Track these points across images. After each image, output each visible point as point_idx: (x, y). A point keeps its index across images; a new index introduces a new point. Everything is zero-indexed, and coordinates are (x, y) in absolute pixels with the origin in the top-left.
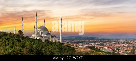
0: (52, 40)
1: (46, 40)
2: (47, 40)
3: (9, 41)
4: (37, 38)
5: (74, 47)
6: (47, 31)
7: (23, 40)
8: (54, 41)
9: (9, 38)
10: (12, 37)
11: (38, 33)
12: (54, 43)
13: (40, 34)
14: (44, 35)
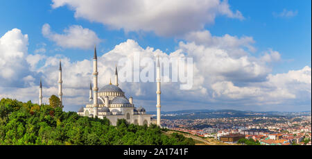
0: (136, 121)
1: (120, 122)
2: (125, 121)
3: (25, 124)
4: (96, 117)
5: (191, 139)
6: (123, 98)
7: (61, 121)
8: (140, 123)
9: (25, 117)
10: (32, 114)
11: (99, 102)
12: (141, 128)
13: (106, 105)
14: (116, 108)
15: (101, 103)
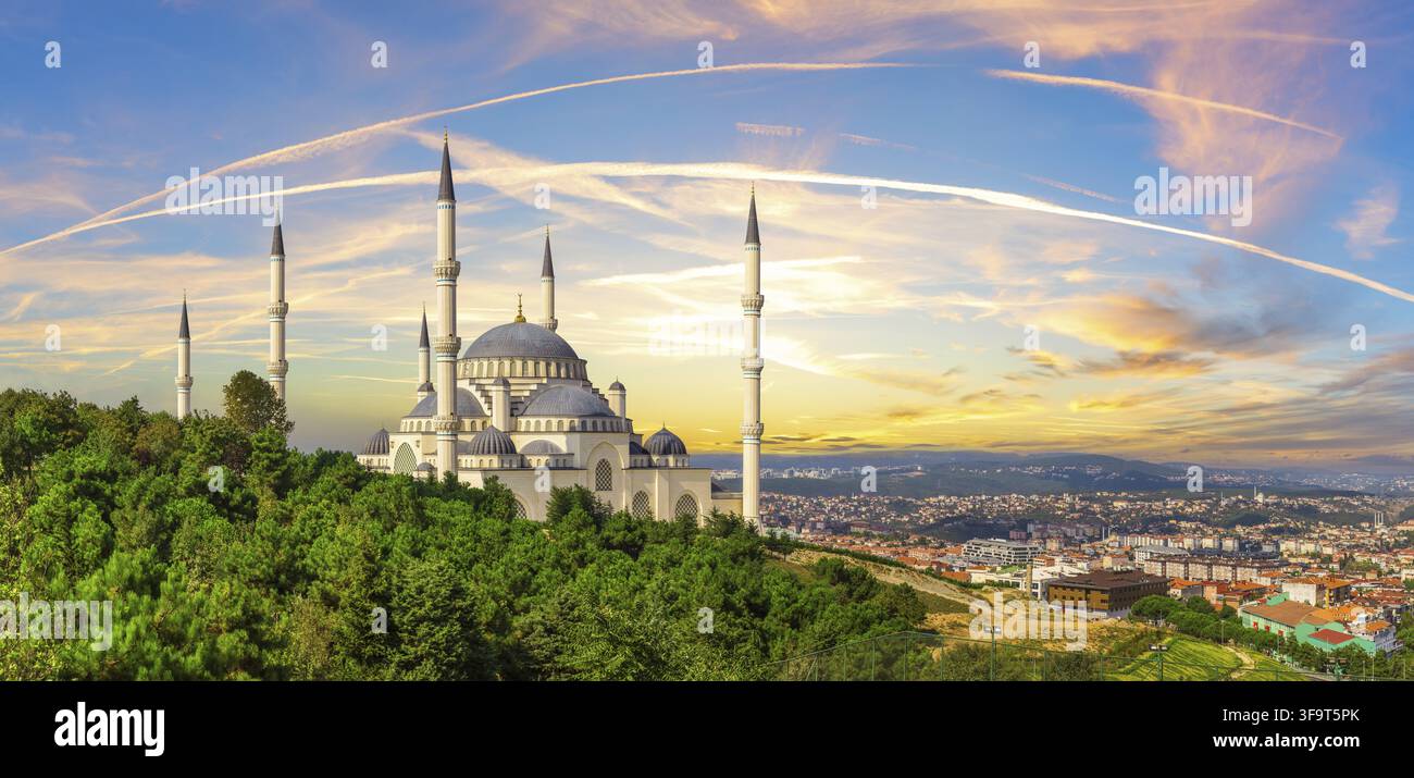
0: (641, 498)
1: (563, 503)
2: (586, 499)
3: (108, 506)
4: (451, 478)
5: (908, 590)
6: (578, 388)
7: (280, 492)
8: (661, 509)
9: (110, 477)
10: (145, 459)
11: (464, 406)
12: (665, 533)
13: (497, 419)
14: (544, 433)
15: (475, 411)
